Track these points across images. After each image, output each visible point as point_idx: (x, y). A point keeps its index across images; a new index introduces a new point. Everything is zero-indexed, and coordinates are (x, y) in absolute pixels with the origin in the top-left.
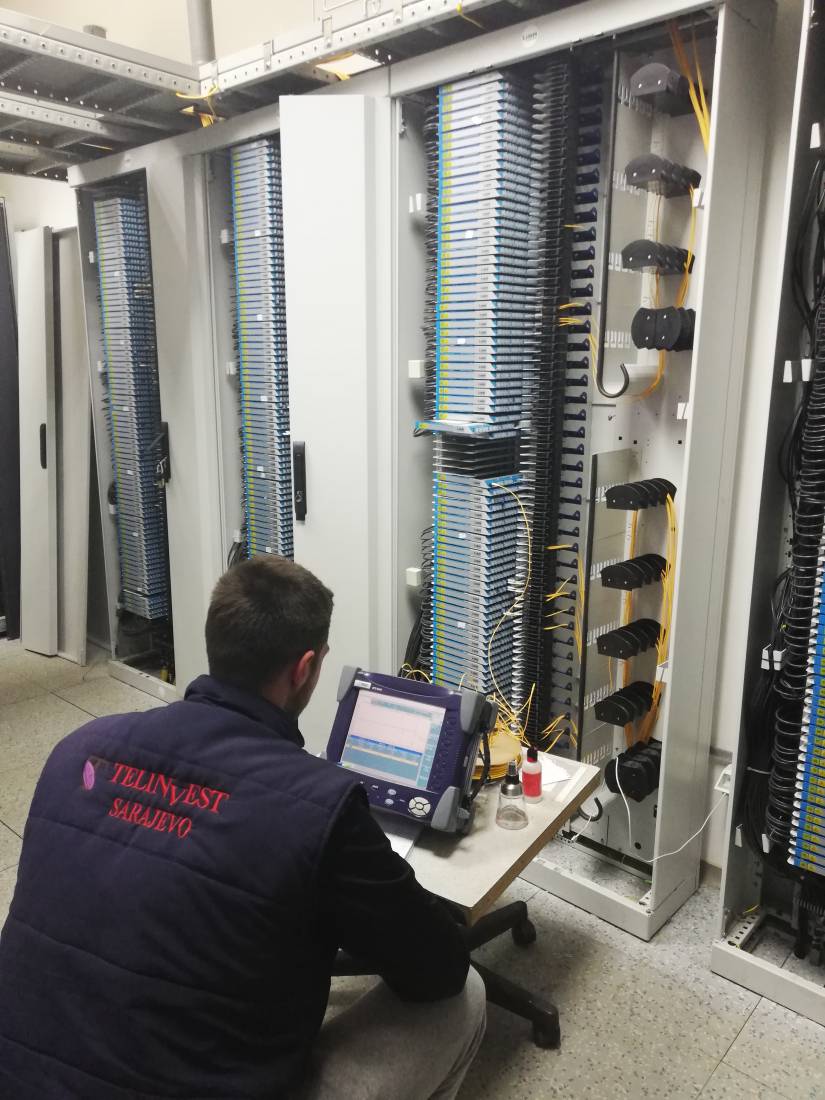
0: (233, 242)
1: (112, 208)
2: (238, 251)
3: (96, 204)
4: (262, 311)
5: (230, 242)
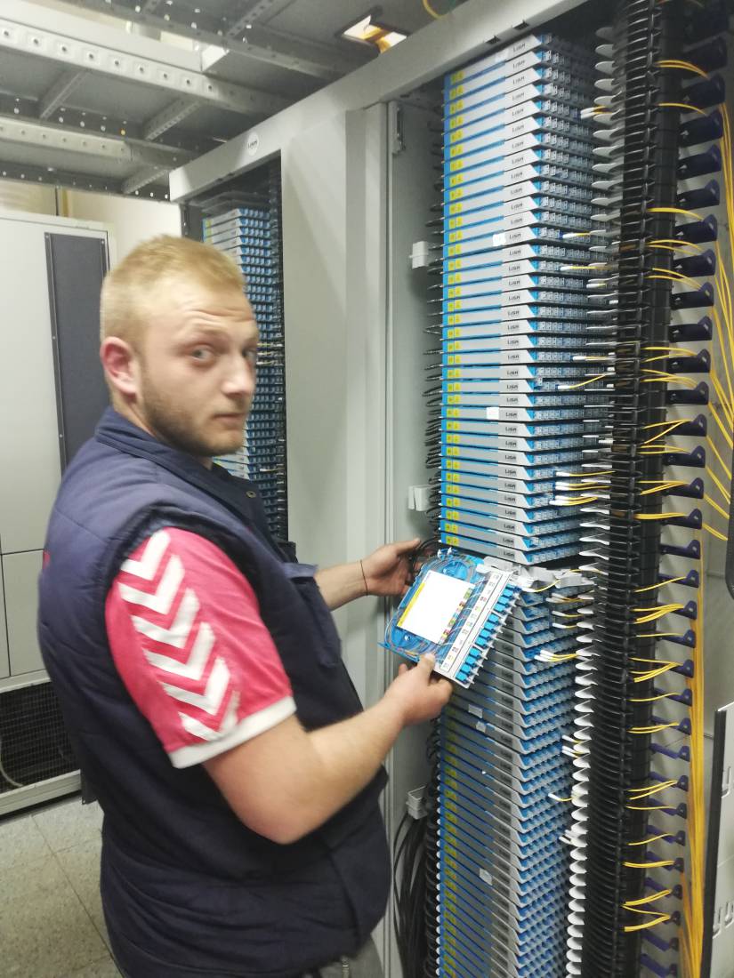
0: (440, 263)
1: (228, 225)
2: (449, 279)
3: (206, 223)
4: (502, 400)
5: (432, 265)
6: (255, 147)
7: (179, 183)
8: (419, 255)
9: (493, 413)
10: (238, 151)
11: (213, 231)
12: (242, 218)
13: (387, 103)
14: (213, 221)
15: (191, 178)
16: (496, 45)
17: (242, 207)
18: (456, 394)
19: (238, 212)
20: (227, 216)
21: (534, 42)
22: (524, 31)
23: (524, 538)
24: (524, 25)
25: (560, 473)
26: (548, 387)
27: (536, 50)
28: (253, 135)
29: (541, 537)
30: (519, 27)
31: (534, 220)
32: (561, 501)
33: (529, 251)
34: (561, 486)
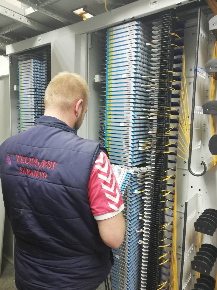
1: (29, 64)
2: (108, 86)
4: (125, 121)
5: (102, 82)
6: (40, 41)
7: (9, 49)
8: (97, 78)
9: (121, 124)
10: (34, 42)
11: (22, 65)
12: (34, 62)
13: (88, 34)
14: (22, 62)
15: (14, 48)
16: (124, 22)
17: (34, 59)
18: (110, 119)
19: (33, 61)
20: (28, 61)
21: (136, 23)
22: (133, 20)
23: (131, 159)
24: (134, 18)
25: (140, 141)
26: (138, 117)
27: (136, 25)
28: (39, 37)
29: (135, 158)
30: (132, 18)
31: (135, 71)
32: (140, 149)
33: (133, 80)
34: (140, 144)
